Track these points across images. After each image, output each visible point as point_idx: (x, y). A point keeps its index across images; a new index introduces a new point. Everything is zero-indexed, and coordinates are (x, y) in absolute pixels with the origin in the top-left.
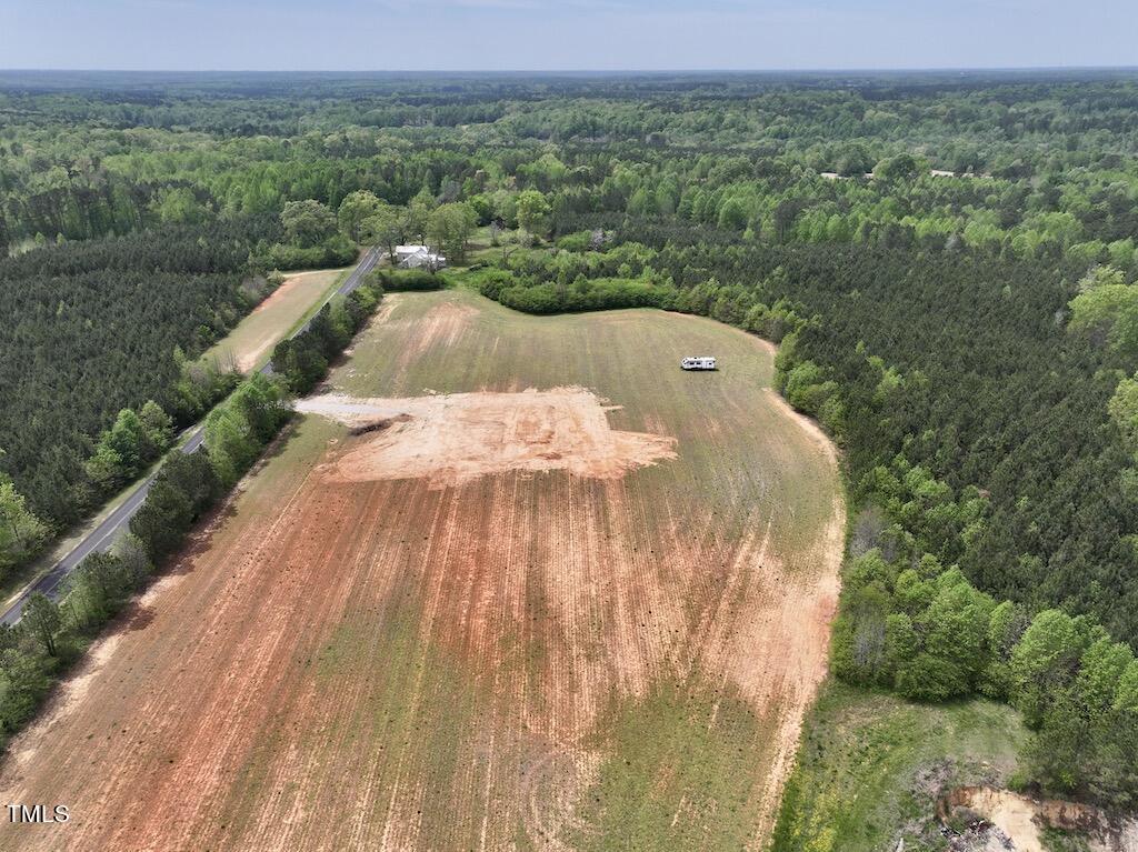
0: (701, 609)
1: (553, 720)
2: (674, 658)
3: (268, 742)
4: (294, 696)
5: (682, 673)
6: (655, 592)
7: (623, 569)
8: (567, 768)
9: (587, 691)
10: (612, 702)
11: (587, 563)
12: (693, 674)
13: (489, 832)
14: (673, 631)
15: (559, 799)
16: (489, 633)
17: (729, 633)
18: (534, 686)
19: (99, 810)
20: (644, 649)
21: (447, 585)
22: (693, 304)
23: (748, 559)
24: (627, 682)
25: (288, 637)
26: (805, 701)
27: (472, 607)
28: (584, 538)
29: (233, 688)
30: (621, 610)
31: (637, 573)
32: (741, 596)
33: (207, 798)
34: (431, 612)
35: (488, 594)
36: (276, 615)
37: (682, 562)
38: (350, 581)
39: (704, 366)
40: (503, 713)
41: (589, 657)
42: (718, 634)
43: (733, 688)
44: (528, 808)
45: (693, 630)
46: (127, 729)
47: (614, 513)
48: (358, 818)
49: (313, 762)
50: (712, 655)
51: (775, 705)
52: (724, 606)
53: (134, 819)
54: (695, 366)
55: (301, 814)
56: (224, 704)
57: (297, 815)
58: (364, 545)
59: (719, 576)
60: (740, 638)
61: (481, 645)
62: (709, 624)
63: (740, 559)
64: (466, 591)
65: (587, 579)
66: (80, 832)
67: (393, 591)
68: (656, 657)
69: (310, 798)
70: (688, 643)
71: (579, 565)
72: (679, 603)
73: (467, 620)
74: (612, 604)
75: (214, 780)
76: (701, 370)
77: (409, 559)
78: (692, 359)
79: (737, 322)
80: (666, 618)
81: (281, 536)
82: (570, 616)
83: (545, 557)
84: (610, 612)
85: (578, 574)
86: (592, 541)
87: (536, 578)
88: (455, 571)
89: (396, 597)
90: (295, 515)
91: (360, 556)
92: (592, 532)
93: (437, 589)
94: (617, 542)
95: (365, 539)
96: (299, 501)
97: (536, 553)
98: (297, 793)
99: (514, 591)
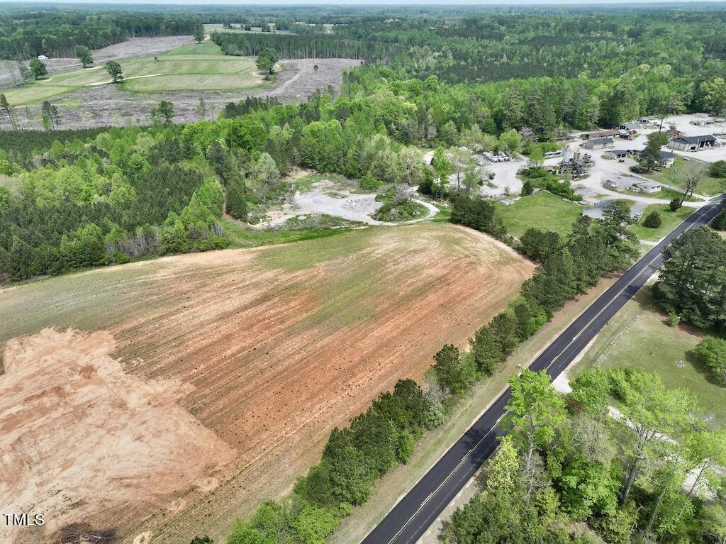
3: (408, 298)
4: (389, 308)
5: (259, 267)
10: (291, 271)
12: (256, 265)
21: (282, 322)
27: (287, 310)
29: (408, 319)
30: (241, 285)
33: (434, 293)
34: (305, 315)
35: (272, 312)
36: (367, 344)
38: (319, 345)
48: (395, 274)
49: (397, 288)
53: (458, 296)
55: (410, 280)
56: (415, 315)
57: (412, 280)
61: (304, 298)
64: (279, 316)
67: (307, 330)
69: (405, 282)
73: (295, 307)
74: (239, 288)
75: (430, 296)
77: (279, 341)
81: (321, 401)
82: (259, 292)
83: (226, 313)
84: (244, 286)
85: (228, 302)
86: (194, 310)
87: (245, 308)
88: (268, 327)
89: (310, 327)
90: (293, 420)
91: (297, 357)
92: (186, 313)
93: (288, 323)
94: (187, 304)
95: (280, 368)
96: (275, 438)
97: (224, 317)
98: (407, 284)
99: (262, 307)
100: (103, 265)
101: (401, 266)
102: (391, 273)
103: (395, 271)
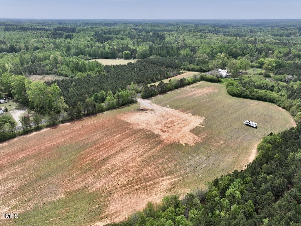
0: (132, 183)
1: (69, 184)
2: (108, 190)
3: (34, 156)
4: (48, 151)
5: (104, 194)
6: (130, 173)
7: (133, 164)
8: (56, 194)
9: (83, 183)
10: (83, 189)
11: (128, 158)
12: (106, 196)
13: (29, 194)
14: (118, 184)
15: (46, 198)
16: (88, 160)
17: (128, 194)
18: (78, 175)
19: (8, 152)
20: (106, 184)
21: (98, 147)
23: (164, 180)
24: (92, 187)
25: (63, 141)
26: (114, 221)
27: (94, 154)
28: (137, 153)
29: (45, 145)
30: (116, 172)
31: (133, 167)
32: (145, 187)
33: (17, 159)
34: (87, 151)
35: (101, 153)
36: (68, 137)
37: (147, 171)
38: (86, 137)
39: (252, 125)
40: (65, 176)
41: (95, 177)
42: (125, 192)
43: (107, 205)
44: (40, 195)
45: (121, 187)
46: (27, 143)
47: (152, 151)
48: (22, 176)
49: (33, 163)
50: (116, 195)
51: (107, 216)
52: (137, 187)
53: (8, 156)
54: (248, 124)
55: (19, 170)
56: (40, 147)
58: (100, 132)
59: (149, 179)
60: (128, 196)
61: (83, 162)
62: (128, 188)
63: (161, 179)
64: (99, 150)
65: (122, 162)
67: (89, 143)
68: (106, 187)
70: (116, 189)
71: (126, 158)
72: (130, 179)
73: (90, 156)
74: (118, 170)
75: (21, 157)
76: (250, 126)
77: (101, 138)
78: (248, 121)
80: (122, 180)
82: (106, 167)
83: (122, 152)
84: (114, 171)
85: (122, 159)
86: (137, 154)
87: (114, 155)
88: (104, 145)
89: (87, 144)
92: (140, 152)
93: (95, 147)
94: (142, 158)
97: (122, 150)
98: (24, 167)
99: (106, 155)
101: (9, 185)
102: (23, 178)
103: (18, 180)
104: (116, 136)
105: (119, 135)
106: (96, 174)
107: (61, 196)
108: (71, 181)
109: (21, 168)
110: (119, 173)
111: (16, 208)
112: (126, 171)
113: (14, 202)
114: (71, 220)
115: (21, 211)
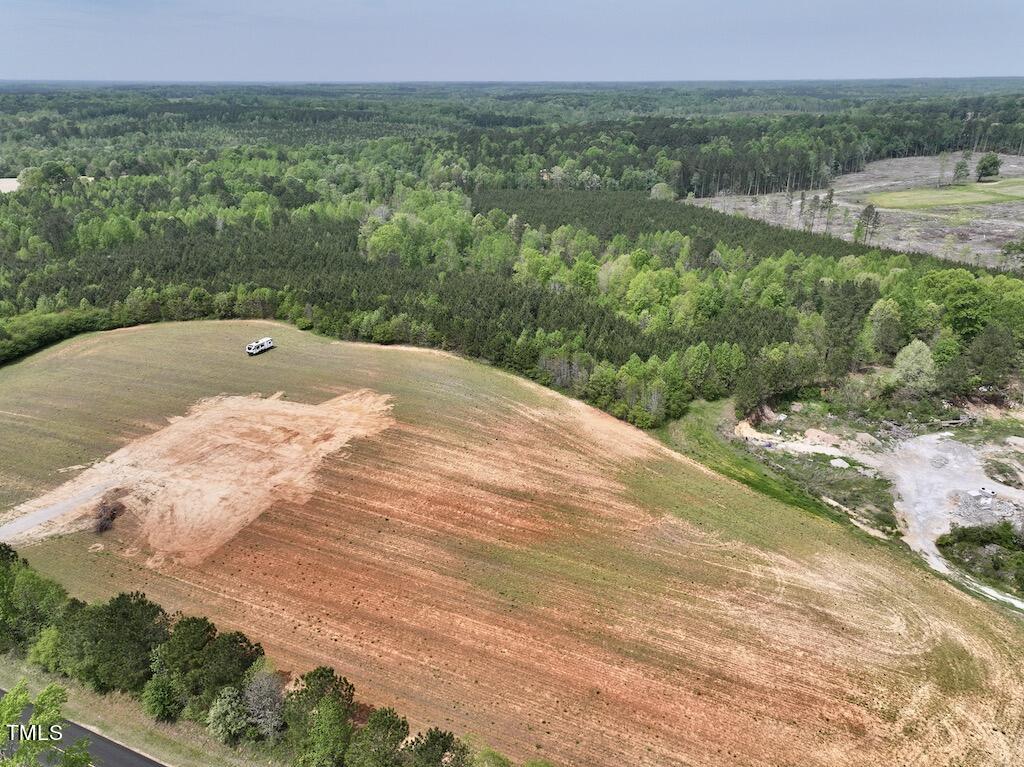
0: (566, 444)
1: (632, 520)
2: (602, 467)
4: (553, 621)
5: (616, 469)
6: (539, 453)
7: (505, 454)
8: (673, 526)
9: (612, 502)
10: (626, 498)
11: (487, 464)
12: (618, 466)
14: (579, 459)
16: (533, 521)
17: (594, 444)
18: (598, 518)
19: (636, 739)
20: (588, 473)
21: (462, 525)
22: (139, 312)
23: (532, 415)
24: (612, 488)
25: (471, 614)
26: (659, 445)
27: (498, 521)
28: (457, 456)
29: (521, 652)
30: (547, 469)
31: (514, 452)
32: (565, 429)
33: (646, 675)
37: (516, 434)
39: (266, 346)
40: (619, 535)
41: (583, 493)
42: (592, 448)
43: (637, 459)
46: (541, 720)
47: (438, 437)
48: (690, 607)
49: (633, 620)
50: (607, 455)
51: (657, 453)
52: (569, 437)
53: (653, 717)
55: (679, 631)
56: (540, 658)
57: (680, 634)
58: (361, 553)
59: (541, 428)
60: (600, 443)
61: (544, 527)
62: (581, 447)
63: (530, 417)
64: (478, 519)
65: (505, 470)
66: (657, 749)
67: (449, 550)
68: (597, 472)
69: (665, 625)
70: (593, 459)
71: (487, 468)
72: (555, 448)
73: (512, 526)
74: (538, 469)
75: (628, 670)
76: (265, 350)
77: (411, 533)
78: (254, 344)
79: (207, 313)
80: (565, 457)
81: (284, 603)
83: (466, 477)
84: (545, 472)
87: (486, 487)
88: (445, 516)
90: (247, 590)
91: (377, 558)
93: (463, 530)
95: (351, 551)
96: (217, 585)
97: (455, 479)
98: (659, 630)
99: (495, 499)
100: (527, 376)
101: (733, 611)
102: (693, 601)
103: (707, 605)
104: (380, 510)
105: (377, 504)
106: (575, 495)
107: (670, 518)
108: (623, 522)
109: (670, 631)
110: (548, 465)
111: (758, 561)
112: (533, 458)
113: (756, 571)
114: (701, 486)
115: (755, 551)
